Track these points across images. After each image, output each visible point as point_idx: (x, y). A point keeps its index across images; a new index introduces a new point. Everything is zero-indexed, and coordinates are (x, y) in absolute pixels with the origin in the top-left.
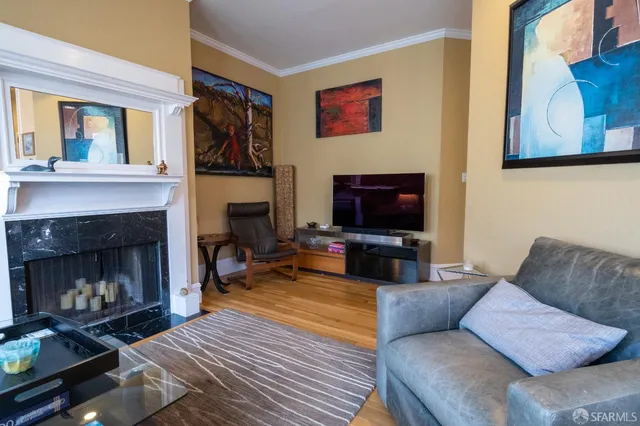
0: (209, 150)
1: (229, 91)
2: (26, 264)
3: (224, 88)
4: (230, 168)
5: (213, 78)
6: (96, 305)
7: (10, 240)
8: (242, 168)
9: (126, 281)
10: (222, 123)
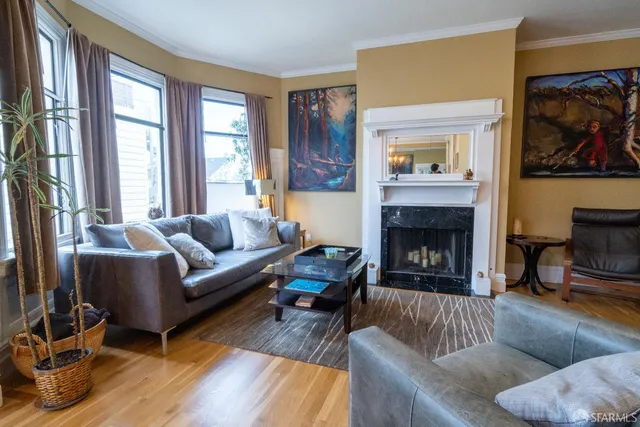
0: (556, 153)
1: (595, 83)
2: (389, 228)
3: (586, 83)
4: (588, 168)
5: (568, 77)
6: (425, 263)
7: (384, 216)
8: (609, 168)
9: (448, 254)
10: (580, 121)
